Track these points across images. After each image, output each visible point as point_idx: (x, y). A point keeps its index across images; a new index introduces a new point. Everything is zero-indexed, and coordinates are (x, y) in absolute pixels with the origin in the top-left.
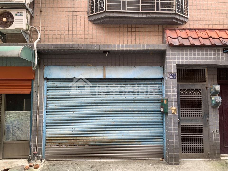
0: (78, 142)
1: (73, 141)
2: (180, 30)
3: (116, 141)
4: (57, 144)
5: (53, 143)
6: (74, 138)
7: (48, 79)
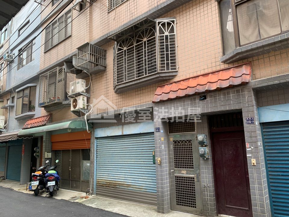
0: (111, 185)
1: (108, 184)
2: (169, 85)
3: (131, 186)
4: (101, 185)
5: (100, 184)
6: (109, 181)
7: (97, 138)
